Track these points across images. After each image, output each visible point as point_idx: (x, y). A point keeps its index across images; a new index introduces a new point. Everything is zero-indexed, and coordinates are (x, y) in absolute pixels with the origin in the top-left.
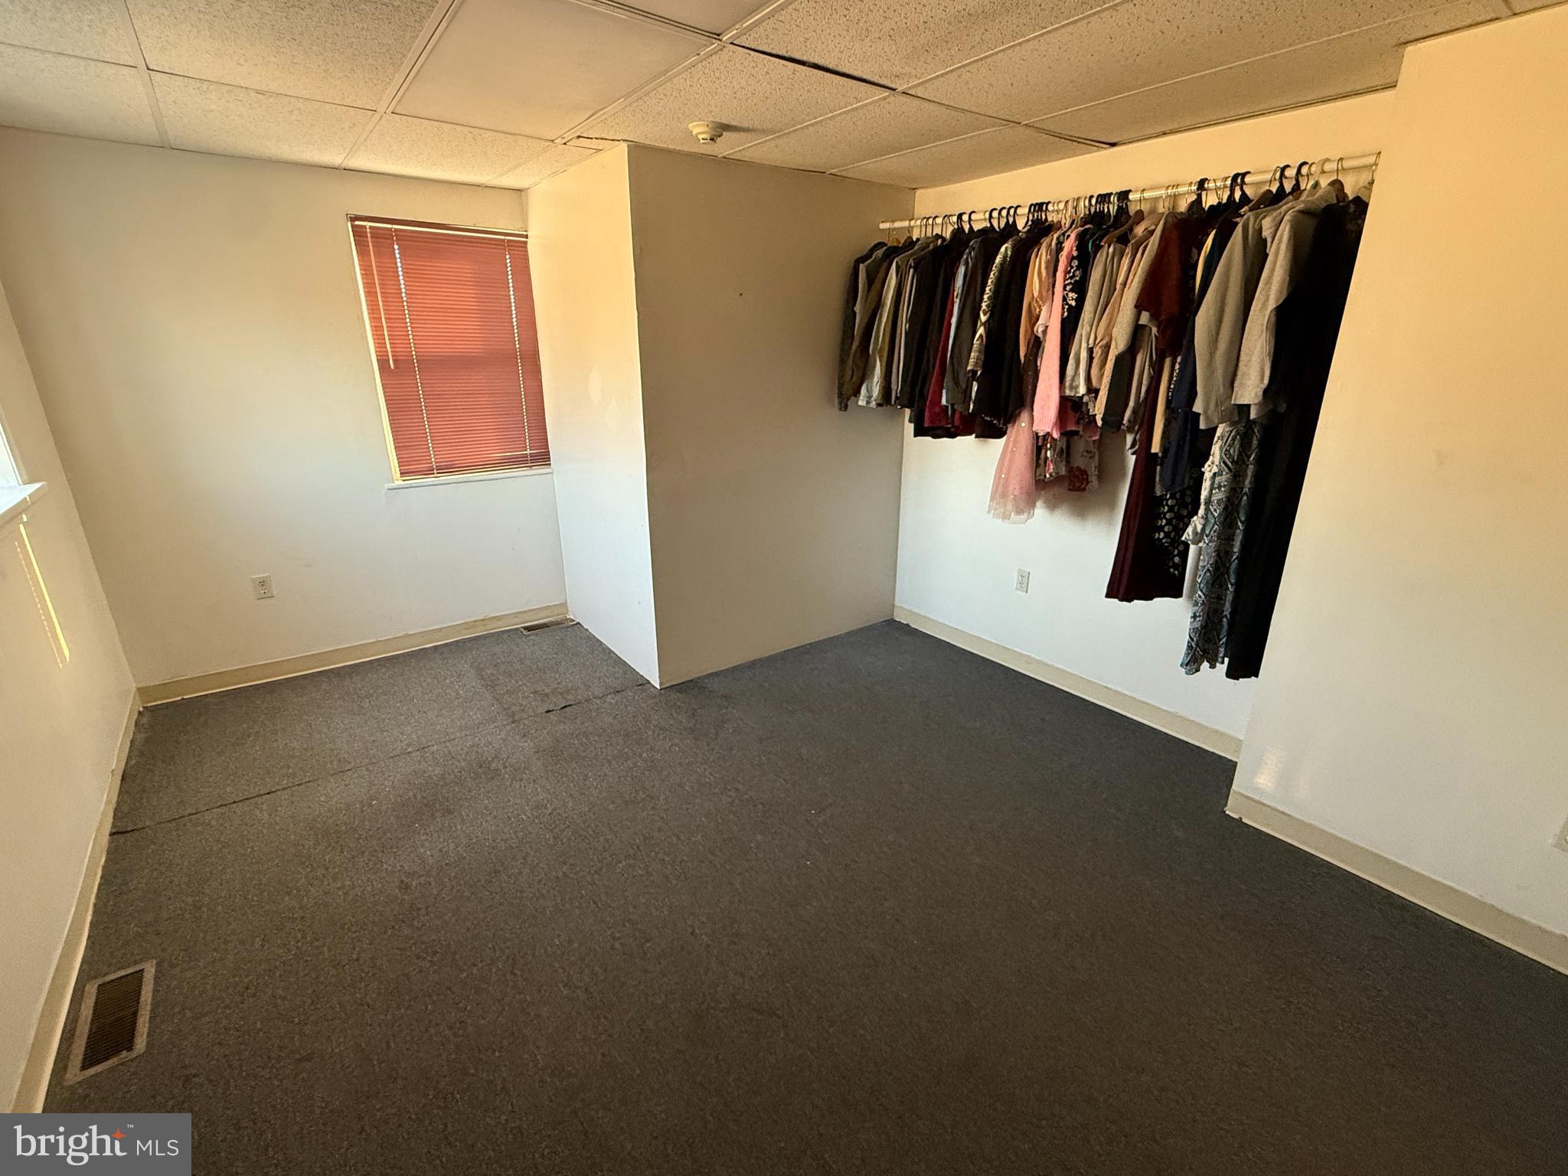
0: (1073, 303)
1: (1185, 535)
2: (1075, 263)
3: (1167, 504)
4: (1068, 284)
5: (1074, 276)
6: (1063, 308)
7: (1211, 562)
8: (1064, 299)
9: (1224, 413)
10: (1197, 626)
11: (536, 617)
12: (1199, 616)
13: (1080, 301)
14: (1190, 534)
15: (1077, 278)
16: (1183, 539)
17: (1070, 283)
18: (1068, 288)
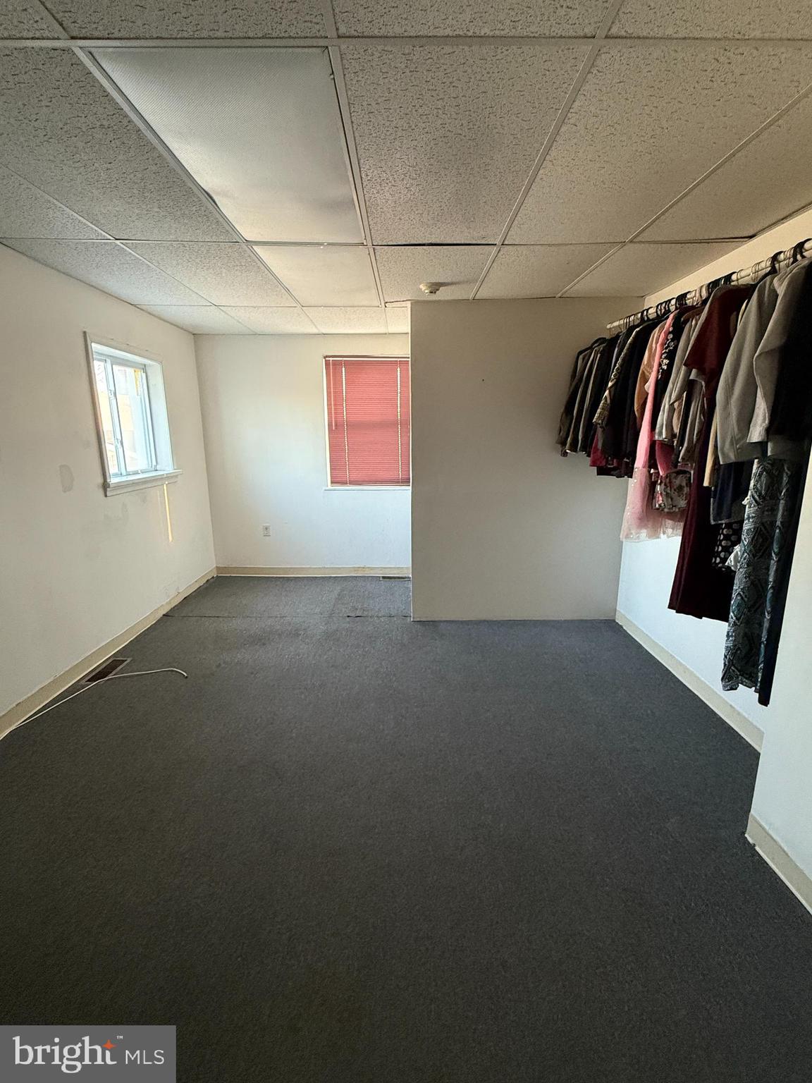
0: (665, 367)
1: (728, 561)
2: (671, 336)
3: (722, 533)
4: (664, 353)
5: (668, 346)
6: (658, 372)
7: (742, 587)
8: (660, 365)
9: (739, 450)
10: (729, 645)
11: (392, 572)
12: (732, 636)
13: (670, 366)
14: (732, 559)
15: (671, 348)
16: (726, 564)
17: (665, 352)
18: (663, 356)
